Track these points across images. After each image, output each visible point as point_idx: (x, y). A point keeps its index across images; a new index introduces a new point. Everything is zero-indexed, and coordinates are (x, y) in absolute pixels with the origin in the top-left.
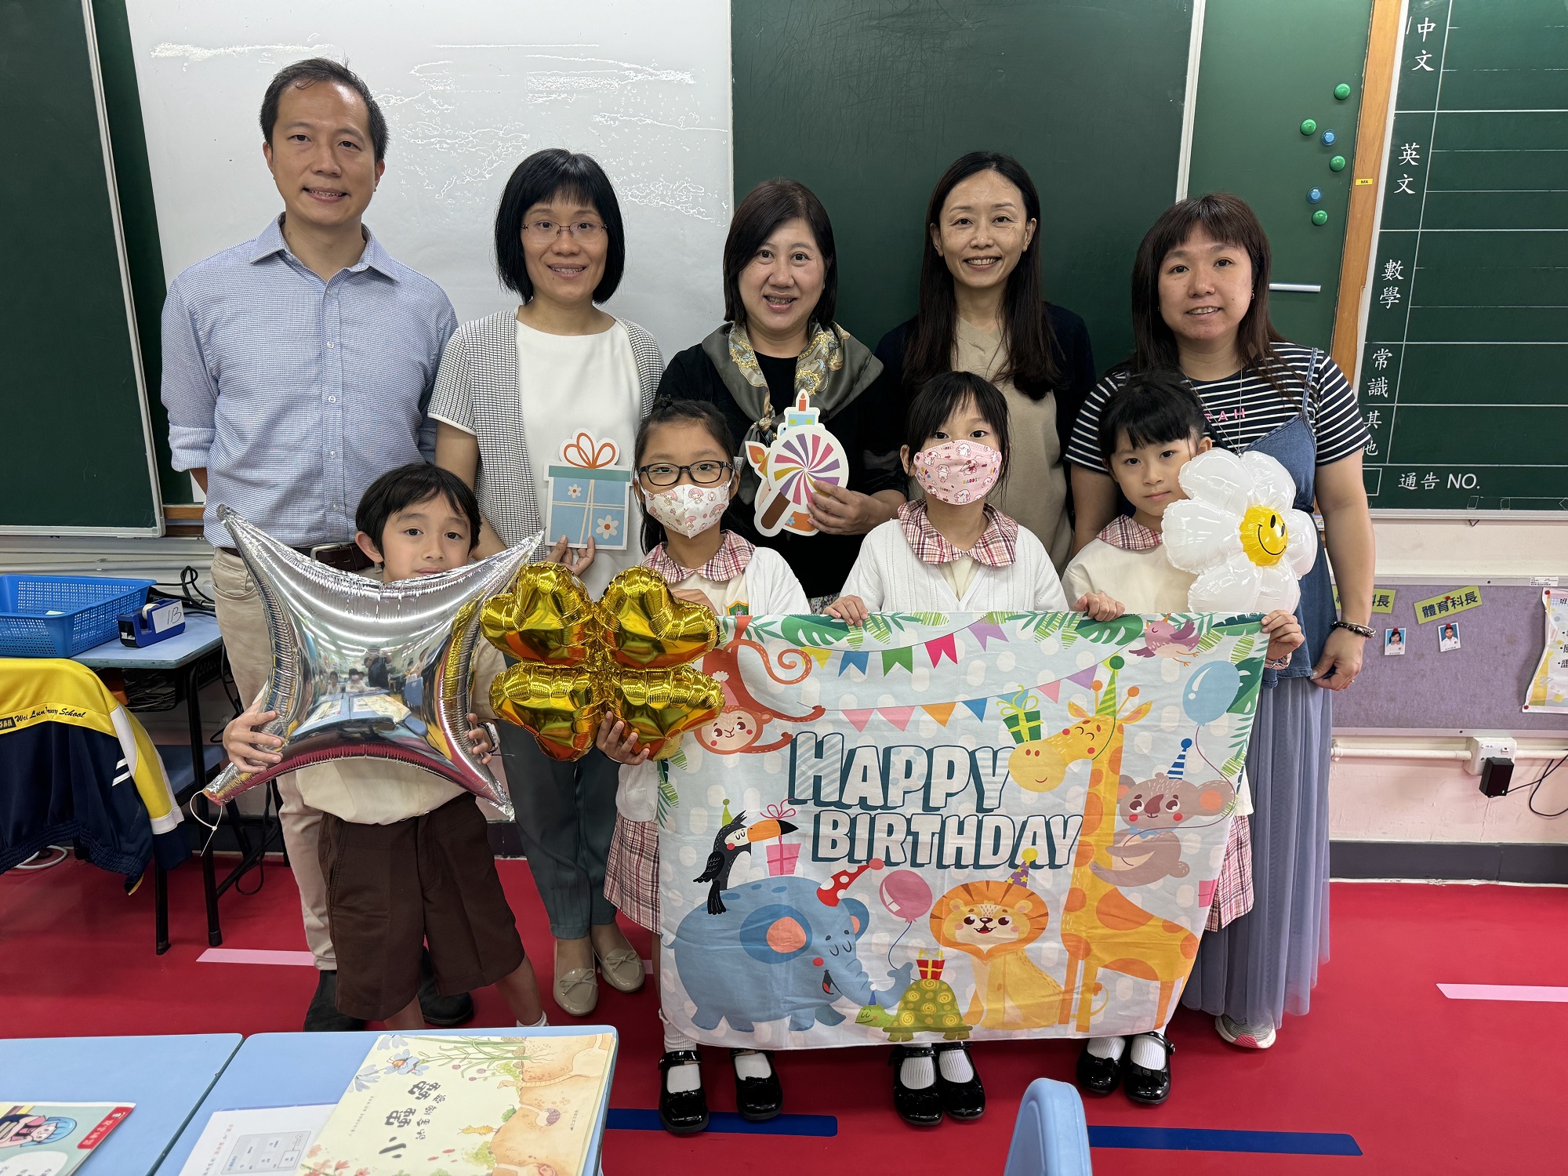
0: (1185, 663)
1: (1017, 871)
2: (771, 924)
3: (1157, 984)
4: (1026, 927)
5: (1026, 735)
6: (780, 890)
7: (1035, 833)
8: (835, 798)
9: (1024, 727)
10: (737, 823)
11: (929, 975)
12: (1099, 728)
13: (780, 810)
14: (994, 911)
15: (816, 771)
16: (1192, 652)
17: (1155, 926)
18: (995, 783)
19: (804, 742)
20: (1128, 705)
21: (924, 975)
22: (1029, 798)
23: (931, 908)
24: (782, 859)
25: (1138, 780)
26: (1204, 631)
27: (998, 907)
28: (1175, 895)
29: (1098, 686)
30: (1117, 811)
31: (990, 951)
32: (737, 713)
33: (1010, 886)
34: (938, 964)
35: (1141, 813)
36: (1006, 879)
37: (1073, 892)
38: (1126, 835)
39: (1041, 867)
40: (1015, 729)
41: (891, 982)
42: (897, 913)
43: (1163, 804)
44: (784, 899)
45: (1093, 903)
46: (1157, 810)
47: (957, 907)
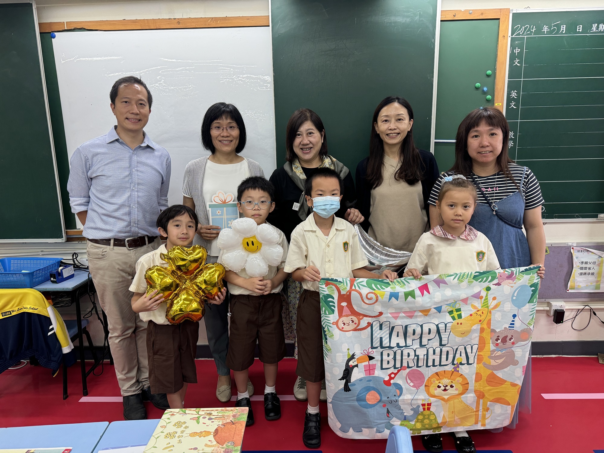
0: (512, 287)
1: (455, 366)
2: (367, 393)
3: (510, 407)
4: (461, 388)
5: (456, 317)
6: (370, 381)
7: (461, 352)
8: (388, 345)
9: (455, 314)
10: (353, 357)
11: (426, 409)
12: (483, 313)
13: (368, 351)
14: (448, 382)
15: (380, 336)
16: (514, 282)
17: (508, 385)
18: (446, 335)
19: (375, 325)
20: (493, 303)
21: (424, 409)
22: (458, 340)
23: (425, 383)
24: (370, 370)
25: (497, 330)
26: (518, 274)
27: (449, 380)
28: (514, 372)
29: (482, 297)
30: (491, 342)
31: (448, 398)
32: (351, 317)
33: (453, 372)
34: (429, 404)
35: (500, 343)
36: (451, 369)
37: (477, 374)
38: (495, 351)
39: (464, 364)
40: (452, 315)
41: (412, 413)
42: (413, 386)
43: (508, 339)
44: (371, 384)
45: (484, 378)
46: (506, 341)
47: (434, 381)
